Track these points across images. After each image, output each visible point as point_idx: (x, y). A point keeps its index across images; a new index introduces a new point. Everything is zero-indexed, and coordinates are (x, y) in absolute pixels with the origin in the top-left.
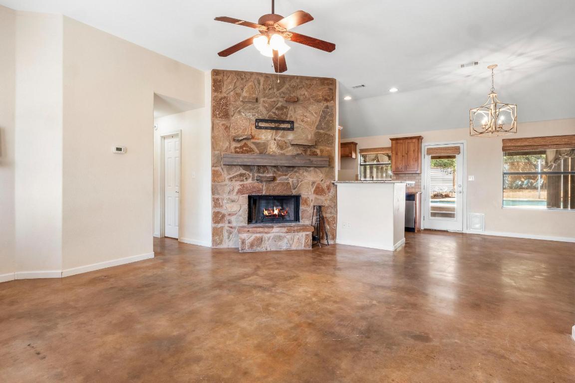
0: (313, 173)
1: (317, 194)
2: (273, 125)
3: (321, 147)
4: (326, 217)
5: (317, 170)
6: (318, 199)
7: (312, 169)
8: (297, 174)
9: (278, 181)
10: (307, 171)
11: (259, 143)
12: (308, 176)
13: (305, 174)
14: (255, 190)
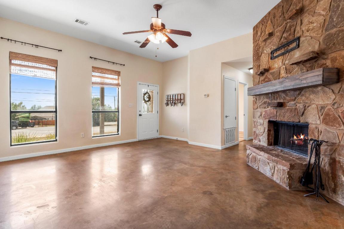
0: (321, 94)
1: (327, 124)
2: (283, 51)
3: (333, 55)
4: (339, 162)
5: (327, 89)
6: (329, 132)
7: (319, 88)
8: (303, 98)
9: (287, 107)
10: (314, 92)
11: (274, 72)
12: (316, 100)
13: (311, 97)
14: (272, 116)
